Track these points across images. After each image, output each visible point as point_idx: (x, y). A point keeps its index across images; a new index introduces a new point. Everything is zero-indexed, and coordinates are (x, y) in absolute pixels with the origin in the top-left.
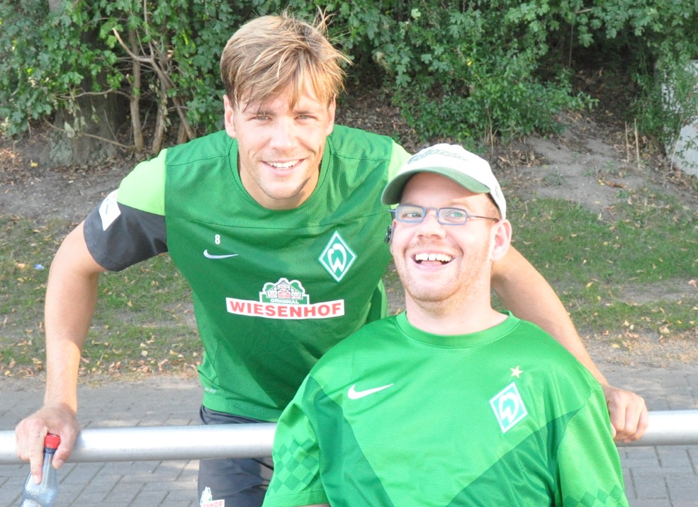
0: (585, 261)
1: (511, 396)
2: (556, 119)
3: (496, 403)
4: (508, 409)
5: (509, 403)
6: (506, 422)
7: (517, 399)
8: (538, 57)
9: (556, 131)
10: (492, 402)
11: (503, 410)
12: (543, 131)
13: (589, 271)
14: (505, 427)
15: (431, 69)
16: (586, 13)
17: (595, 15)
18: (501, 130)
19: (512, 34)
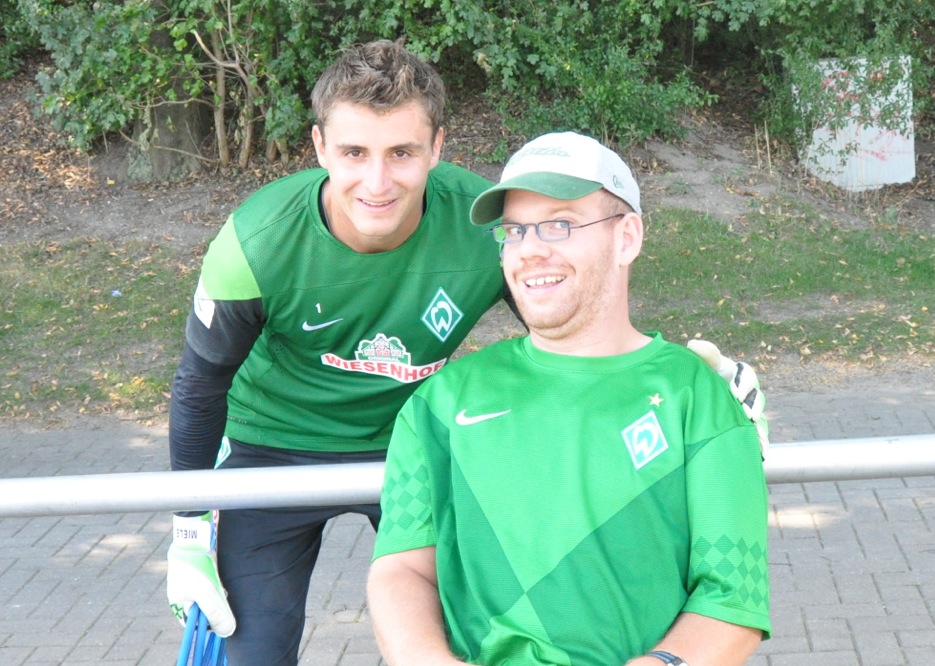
0: (716, 277)
1: (648, 426)
2: (679, 123)
3: (630, 434)
4: (644, 442)
5: (646, 435)
6: (640, 457)
7: (656, 430)
8: (656, 54)
9: (680, 136)
10: (624, 433)
11: (638, 443)
12: (665, 136)
13: (721, 287)
14: (639, 462)
15: (538, 71)
16: (708, 6)
17: (719, 7)
18: (618, 135)
19: (627, 29)
